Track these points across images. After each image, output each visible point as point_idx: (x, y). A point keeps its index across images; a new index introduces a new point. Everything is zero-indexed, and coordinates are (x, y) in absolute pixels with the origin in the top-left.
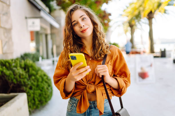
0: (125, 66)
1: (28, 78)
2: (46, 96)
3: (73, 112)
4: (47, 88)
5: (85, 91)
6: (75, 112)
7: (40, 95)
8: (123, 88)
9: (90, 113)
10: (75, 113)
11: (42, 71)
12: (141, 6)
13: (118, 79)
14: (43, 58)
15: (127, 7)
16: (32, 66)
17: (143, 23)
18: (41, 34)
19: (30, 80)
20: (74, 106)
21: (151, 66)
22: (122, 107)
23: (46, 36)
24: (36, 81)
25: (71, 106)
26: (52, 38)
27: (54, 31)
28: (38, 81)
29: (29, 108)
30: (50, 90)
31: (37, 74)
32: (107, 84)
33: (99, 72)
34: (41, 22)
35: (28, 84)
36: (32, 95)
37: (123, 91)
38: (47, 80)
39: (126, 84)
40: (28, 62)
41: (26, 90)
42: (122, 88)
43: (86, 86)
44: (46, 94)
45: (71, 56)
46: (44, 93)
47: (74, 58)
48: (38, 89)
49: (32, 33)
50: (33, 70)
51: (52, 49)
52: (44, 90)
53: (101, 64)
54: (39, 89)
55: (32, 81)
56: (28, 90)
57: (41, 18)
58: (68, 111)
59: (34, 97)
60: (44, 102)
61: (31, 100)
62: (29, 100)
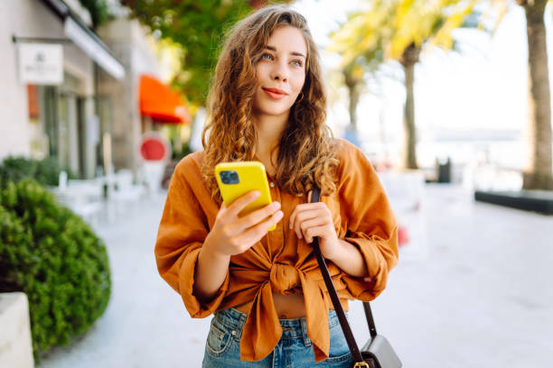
0: (381, 203)
1: (32, 244)
2: (92, 304)
3: (230, 357)
4: (95, 278)
5: (267, 288)
6: (235, 357)
7: (72, 300)
8: (378, 272)
9: (285, 360)
10: (235, 361)
11: (78, 219)
12: (385, 23)
13: (364, 244)
14: (70, 177)
15: (342, 25)
16: (43, 203)
17: (387, 76)
18: (63, 96)
19: (40, 250)
20: (232, 336)
21: (416, 208)
22: (373, 334)
23: (80, 102)
24: (59, 253)
25: (222, 337)
26: (98, 112)
27: (108, 88)
28: (65, 251)
29: (33, 345)
30: (104, 283)
31: (62, 229)
32: (330, 262)
33: (304, 226)
34: (66, 55)
35: (34, 263)
36: (46, 300)
37: (378, 283)
38: (94, 251)
39: (386, 258)
40: (30, 188)
41: (26, 283)
42: (375, 272)
43: (269, 271)
44: (89, 297)
45: (221, 173)
46: (84, 293)
47: (230, 178)
48: (64, 277)
49: (32, 89)
50: (48, 215)
51: (99, 148)
52: (83, 284)
53: (307, 202)
54: (70, 280)
55: (46, 254)
56: (31, 282)
57: (66, 42)
58: (213, 354)
59: (51, 305)
60: (84, 322)
61: (42, 317)
62: (36, 317)
